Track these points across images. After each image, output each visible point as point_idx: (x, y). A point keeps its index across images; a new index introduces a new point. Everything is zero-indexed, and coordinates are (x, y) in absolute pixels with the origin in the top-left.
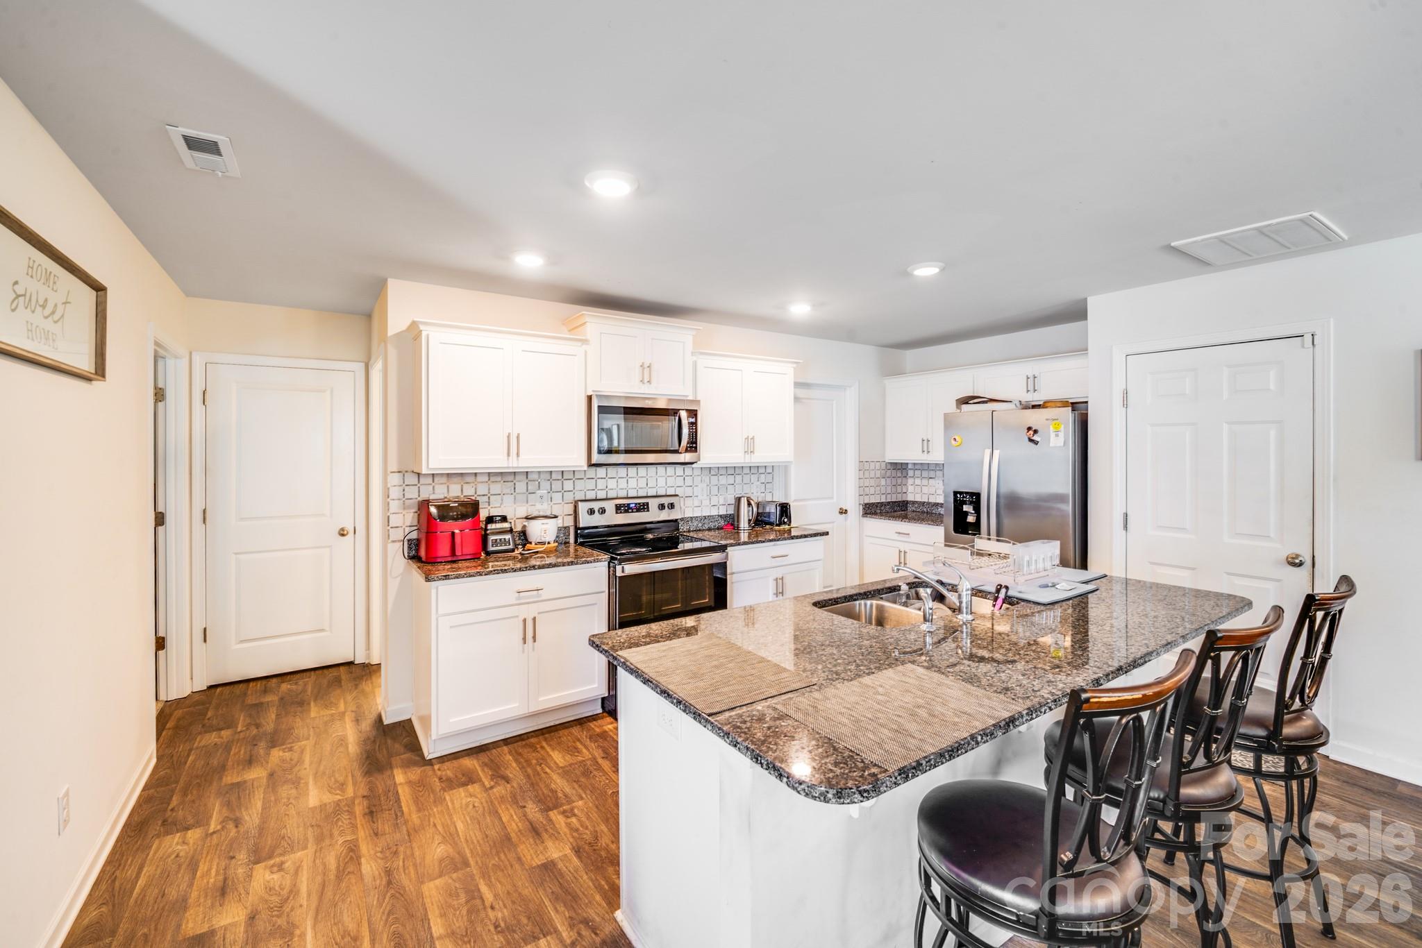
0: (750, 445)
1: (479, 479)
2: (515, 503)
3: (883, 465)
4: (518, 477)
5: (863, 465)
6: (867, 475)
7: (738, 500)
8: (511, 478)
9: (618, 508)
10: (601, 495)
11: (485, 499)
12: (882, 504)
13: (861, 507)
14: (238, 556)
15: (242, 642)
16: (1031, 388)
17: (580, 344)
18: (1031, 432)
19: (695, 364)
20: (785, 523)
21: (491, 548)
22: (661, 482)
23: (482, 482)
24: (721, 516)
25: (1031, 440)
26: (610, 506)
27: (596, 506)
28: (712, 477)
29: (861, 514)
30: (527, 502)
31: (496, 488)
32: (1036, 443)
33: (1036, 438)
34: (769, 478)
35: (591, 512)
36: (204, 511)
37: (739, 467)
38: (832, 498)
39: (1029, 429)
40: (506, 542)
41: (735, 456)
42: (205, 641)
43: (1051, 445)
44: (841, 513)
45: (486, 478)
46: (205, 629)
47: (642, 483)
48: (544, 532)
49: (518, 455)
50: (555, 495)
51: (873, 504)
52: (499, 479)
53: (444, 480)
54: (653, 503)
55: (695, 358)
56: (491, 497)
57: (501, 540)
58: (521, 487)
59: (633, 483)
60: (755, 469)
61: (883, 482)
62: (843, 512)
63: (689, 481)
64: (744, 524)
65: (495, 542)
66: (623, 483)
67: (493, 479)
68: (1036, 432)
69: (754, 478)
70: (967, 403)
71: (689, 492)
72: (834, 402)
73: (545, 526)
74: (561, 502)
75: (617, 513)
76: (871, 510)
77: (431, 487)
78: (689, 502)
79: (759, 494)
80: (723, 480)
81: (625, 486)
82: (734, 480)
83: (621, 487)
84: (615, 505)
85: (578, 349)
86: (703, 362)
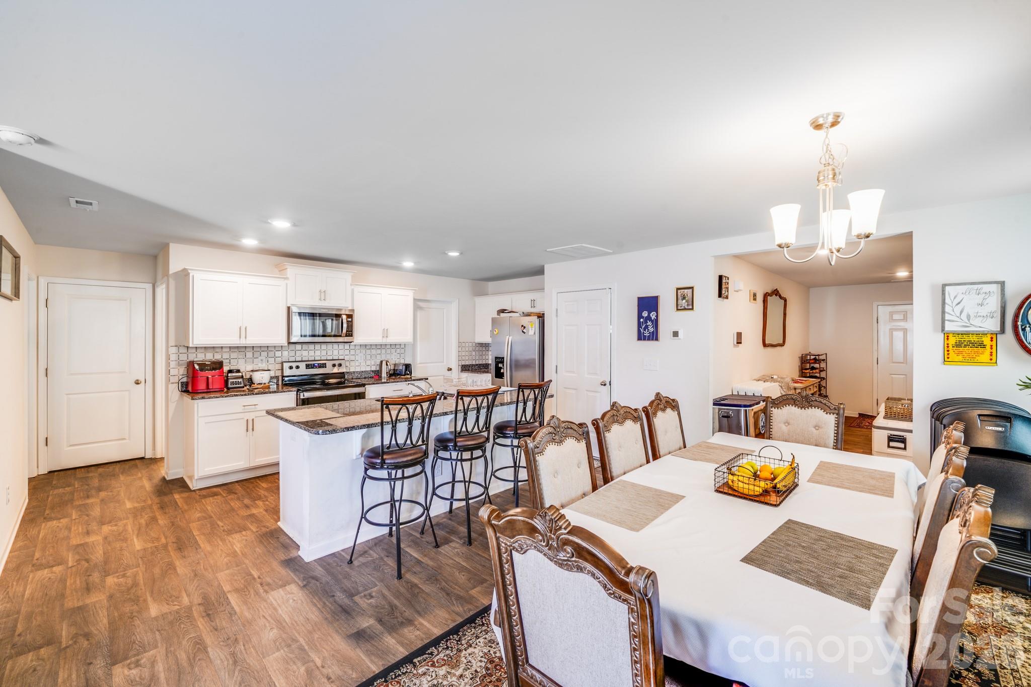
0: (386, 333)
1: (224, 350)
2: (245, 363)
4: (247, 350)
5: (461, 345)
6: (464, 350)
7: (381, 362)
8: (243, 350)
9: (308, 367)
10: (299, 359)
11: (228, 361)
13: (460, 367)
14: (68, 396)
15: (72, 445)
17: (284, 281)
19: (353, 290)
20: (408, 374)
21: (230, 386)
22: (336, 352)
23: (226, 352)
24: (372, 371)
25: (523, 332)
26: (303, 366)
27: (294, 365)
30: (253, 363)
31: (234, 355)
33: (525, 330)
35: (291, 368)
37: (384, 345)
39: (522, 326)
40: (239, 383)
41: (378, 339)
42: (47, 445)
43: (531, 334)
45: (228, 350)
47: (324, 353)
48: (262, 378)
49: (246, 338)
50: (270, 359)
52: (236, 350)
54: (329, 364)
55: (352, 287)
56: (231, 360)
57: (236, 382)
58: (249, 355)
59: (318, 353)
60: (393, 346)
63: (352, 352)
64: (384, 375)
65: (233, 383)
66: (312, 353)
67: (232, 350)
68: (524, 327)
70: (502, 313)
71: (353, 358)
72: (445, 309)
73: (263, 375)
74: (273, 363)
76: (465, 368)
78: (352, 363)
80: (374, 352)
81: (313, 354)
82: (379, 351)
83: (310, 355)
84: (306, 364)
85: (282, 283)
86: (357, 289)
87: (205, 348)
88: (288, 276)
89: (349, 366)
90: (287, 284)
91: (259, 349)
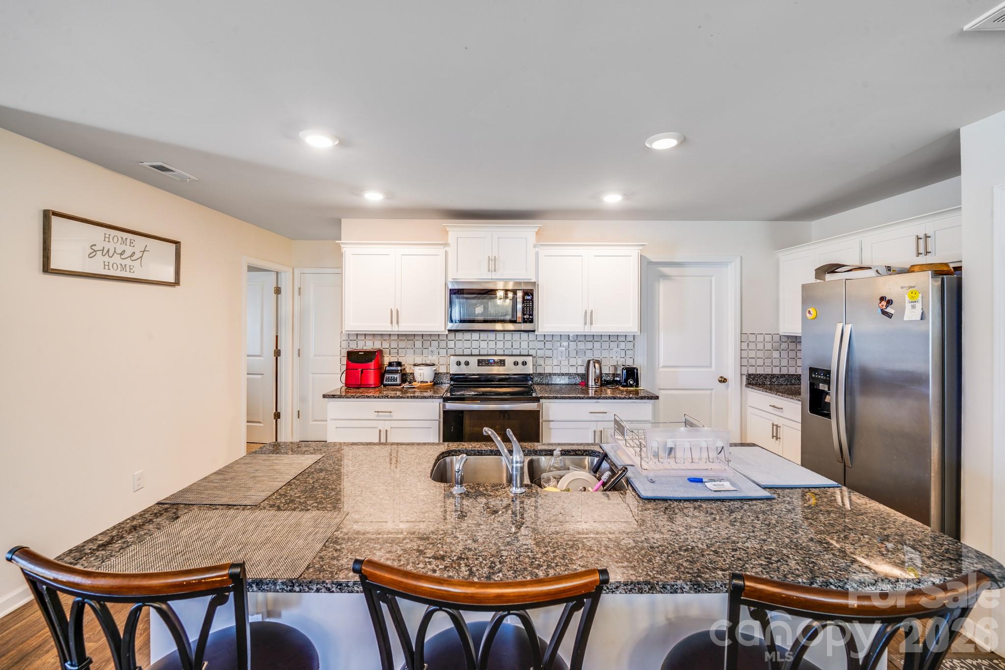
0: (589, 317)
1: (392, 338)
2: (414, 354)
3: (776, 338)
4: (416, 338)
5: (744, 338)
6: (752, 346)
7: (589, 361)
8: (412, 338)
9: (480, 363)
10: (467, 352)
11: (396, 351)
12: (773, 376)
13: (744, 378)
15: (314, 421)
16: (922, 250)
17: (442, 247)
18: (884, 303)
19: (537, 254)
20: (631, 386)
21: (385, 382)
22: (524, 345)
23: (394, 340)
24: (578, 374)
25: (884, 313)
26: (473, 361)
28: (571, 343)
29: (744, 383)
30: (422, 354)
31: (402, 344)
32: (889, 316)
33: (890, 310)
34: (630, 345)
36: (299, 350)
37: (597, 336)
38: (711, 366)
39: (882, 299)
40: (395, 380)
41: (576, 327)
42: (299, 417)
43: (906, 318)
44: (720, 381)
45: (396, 338)
46: (299, 411)
47: (508, 345)
48: (423, 375)
49: (398, 323)
50: (441, 351)
51: (761, 375)
52: (404, 338)
53: (371, 338)
54: (509, 361)
55: (537, 249)
56: (399, 350)
57: (392, 377)
58: (418, 344)
59: (500, 345)
60: (614, 338)
61: (776, 354)
62: (723, 380)
63: (548, 345)
64: (591, 382)
65: (388, 379)
66: (492, 345)
67: (400, 338)
68: (889, 302)
69: (613, 345)
70: (833, 272)
71: (549, 353)
72: (713, 278)
73: (421, 371)
74: (445, 355)
75: (478, 365)
76: (755, 381)
77: (364, 342)
78: (548, 361)
79: (619, 358)
80: (581, 346)
81: (494, 346)
82: (590, 345)
83: (489, 347)
84: (479, 360)
85: (441, 251)
86: (543, 251)
87: (374, 335)
88: (449, 242)
89: (543, 365)
90: (446, 253)
91: (428, 338)
